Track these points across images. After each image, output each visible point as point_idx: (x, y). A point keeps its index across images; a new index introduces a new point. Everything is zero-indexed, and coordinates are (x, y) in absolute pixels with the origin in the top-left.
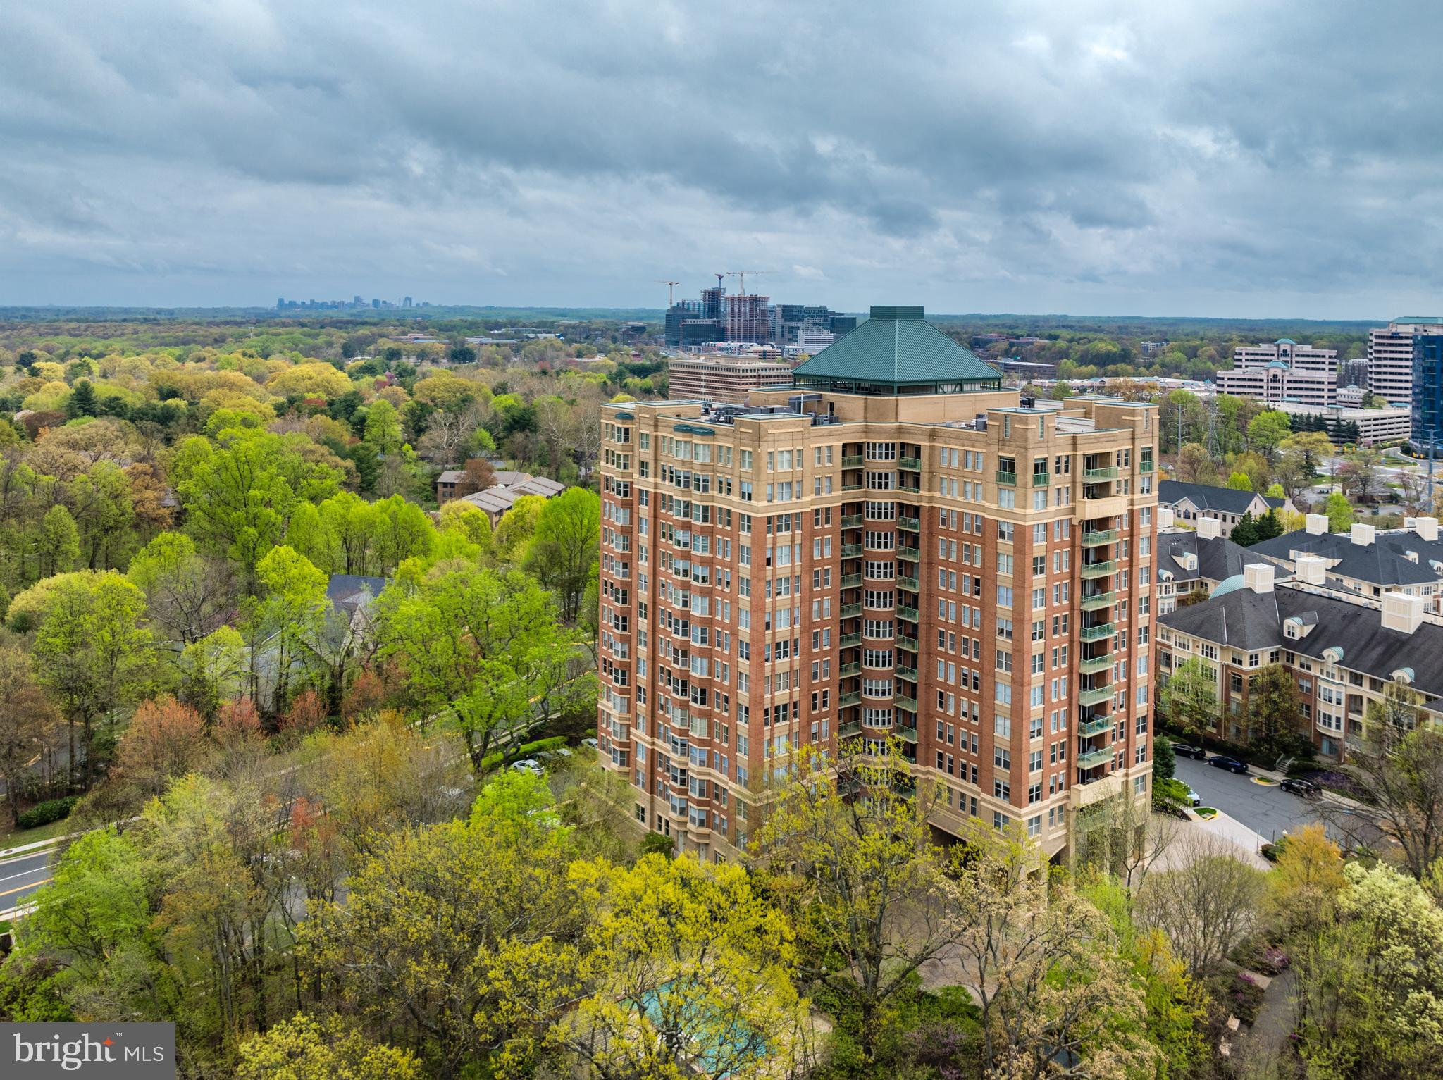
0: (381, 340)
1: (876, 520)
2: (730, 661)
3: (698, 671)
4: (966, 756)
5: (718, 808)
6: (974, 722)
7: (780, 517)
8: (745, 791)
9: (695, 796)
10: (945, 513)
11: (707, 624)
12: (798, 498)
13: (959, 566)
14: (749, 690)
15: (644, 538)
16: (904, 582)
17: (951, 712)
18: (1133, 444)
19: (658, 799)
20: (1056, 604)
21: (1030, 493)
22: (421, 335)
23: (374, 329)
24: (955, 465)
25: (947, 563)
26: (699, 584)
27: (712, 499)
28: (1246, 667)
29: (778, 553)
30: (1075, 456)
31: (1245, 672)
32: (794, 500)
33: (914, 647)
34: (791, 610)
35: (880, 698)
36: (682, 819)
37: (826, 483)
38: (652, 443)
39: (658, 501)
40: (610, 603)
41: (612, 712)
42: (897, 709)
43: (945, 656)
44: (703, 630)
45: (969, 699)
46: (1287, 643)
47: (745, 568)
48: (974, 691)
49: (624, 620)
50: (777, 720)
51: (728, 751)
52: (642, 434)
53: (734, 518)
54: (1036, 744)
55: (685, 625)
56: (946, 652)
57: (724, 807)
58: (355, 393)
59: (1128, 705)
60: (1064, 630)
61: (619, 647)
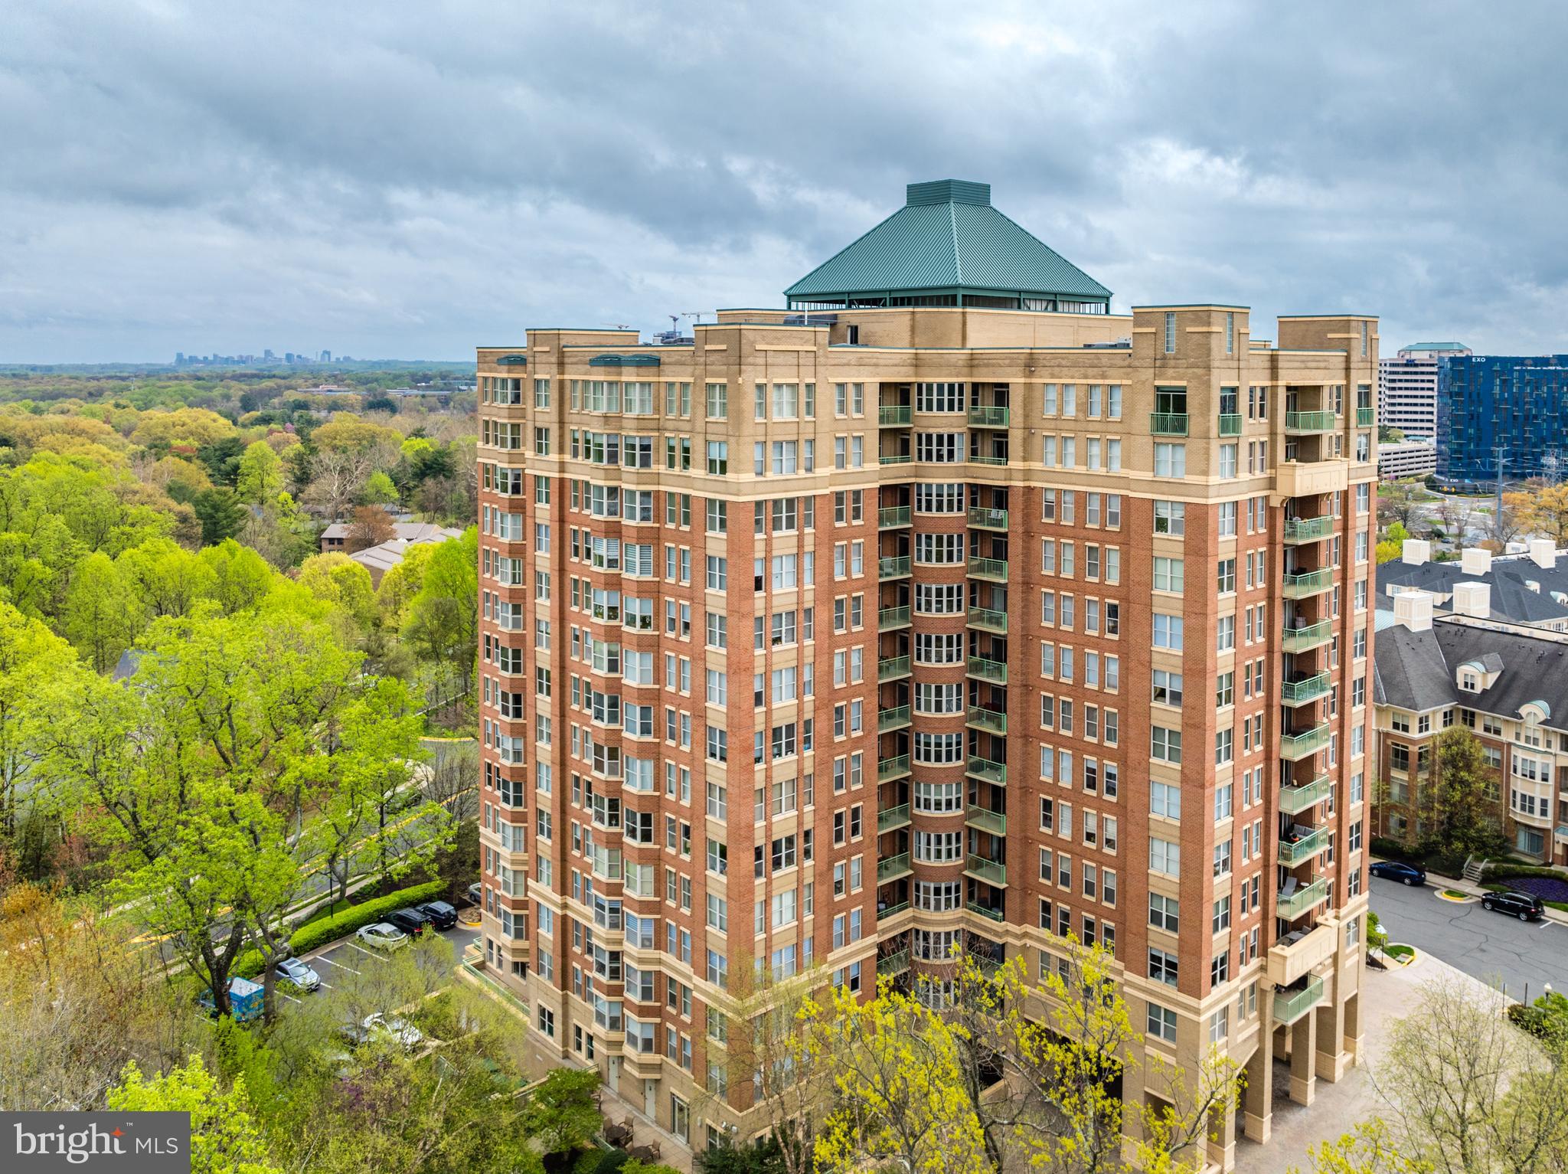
0: (287, 393)
1: (934, 513)
2: (691, 764)
3: (637, 783)
4: (1092, 908)
5: (675, 1020)
6: (1107, 850)
7: (776, 503)
8: (723, 994)
9: (635, 998)
10: (1051, 497)
11: (651, 700)
12: (809, 470)
13: (1078, 585)
14: (726, 814)
15: (544, 559)
16: (980, 618)
17: (1065, 833)
18: (1348, 377)
19: (575, 998)
20: (1248, 643)
21: (1215, 445)
22: (334, 387)
23: (282, 382)
24: (1071, 411)
25: (1057, 582)
26: (636, 630)
27: (657, 478)
28: (1414, 734)
29: (775, 568)
30: (1274, 388)
31: (1413, 742)
32: (802, 473)
33: (999, 727)
34: (797, 670)
35: (944, 813)
36: (615, 1036)
37: (852, 447)
38: (554, 394)
39: (565, 492)
40: (494, 672)
41: (501, 850)
42: (970, 829)
43: (1055, 739)
44: (645, 710)
45: (1100, 811)
46: (1463, 697)
47: (716, 598)
48: (1107, 797)
49: (517, 699)
50: (777, 864)
51: (691, 922)
52: (537, 382)
53: (696, 509)
54: (1220, 885)
55: (614, 704)
56: (1055, 734)
57: (686, 1018)
58: (235, 441)
59: (1339, 807)
60: (1258, 688)
61: (508, 744)
